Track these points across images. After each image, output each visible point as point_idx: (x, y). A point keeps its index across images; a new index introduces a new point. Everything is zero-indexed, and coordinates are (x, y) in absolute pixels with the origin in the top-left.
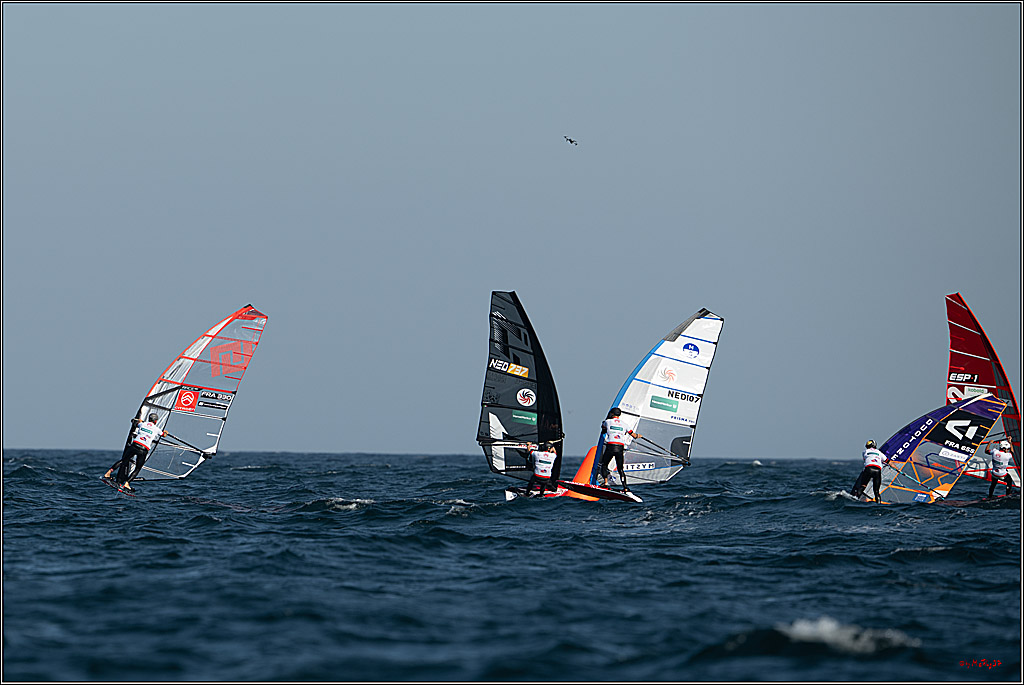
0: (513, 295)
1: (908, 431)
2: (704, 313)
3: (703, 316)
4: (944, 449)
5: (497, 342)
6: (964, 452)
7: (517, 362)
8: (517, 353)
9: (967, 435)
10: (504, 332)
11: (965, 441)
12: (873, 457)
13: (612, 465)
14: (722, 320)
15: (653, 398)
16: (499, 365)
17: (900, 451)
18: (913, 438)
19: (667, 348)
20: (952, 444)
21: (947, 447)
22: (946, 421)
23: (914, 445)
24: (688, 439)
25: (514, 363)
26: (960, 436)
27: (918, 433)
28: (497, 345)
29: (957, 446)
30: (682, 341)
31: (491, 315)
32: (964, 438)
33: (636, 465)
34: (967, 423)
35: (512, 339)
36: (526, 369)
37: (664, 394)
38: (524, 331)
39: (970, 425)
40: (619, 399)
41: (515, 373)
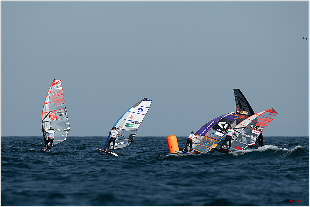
0: (239, 90)
1: (206, 126)
2: (146, 99)
3: (145, 100)
4: (217, 132)
5: (238, 105)
6: (223, 133)
7: (244, 110)
8: (244, 108)
9: (224, 127)
10: (239, 102)
11: (224, 129)
12: (191, 136)
13: (112, 143)
14: (151, 101)
15: (126, 124)
16: (239, 112)
17: (203, 132)
18: (208, 128)
19: (132, 109)
20: (219, 130)
21: (218, 131)
22: (219, 122)
23: (207, 130)
24: (134, 134)
25: (244, 111)
26: (222, 127)
27: (209, 126)
28: (238, 106)
29: (221, 131)
30: (138, 107)
31: (235, 96)
32: (224, 128)
33: (118, 143)
34: (225, 123)
35: (242, 103)
36: (247, 112)
37: (130, 122)
38: (244, 100)
39: (226, 123)
40: (115, 125)
41: (245, 114)
